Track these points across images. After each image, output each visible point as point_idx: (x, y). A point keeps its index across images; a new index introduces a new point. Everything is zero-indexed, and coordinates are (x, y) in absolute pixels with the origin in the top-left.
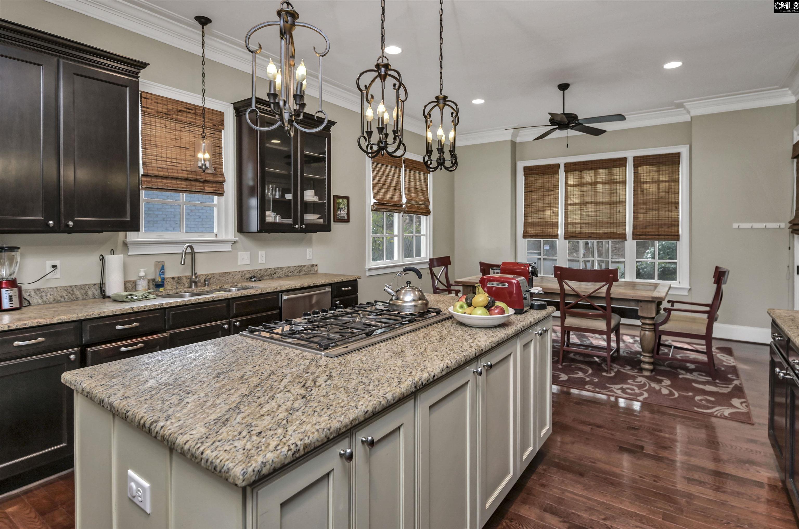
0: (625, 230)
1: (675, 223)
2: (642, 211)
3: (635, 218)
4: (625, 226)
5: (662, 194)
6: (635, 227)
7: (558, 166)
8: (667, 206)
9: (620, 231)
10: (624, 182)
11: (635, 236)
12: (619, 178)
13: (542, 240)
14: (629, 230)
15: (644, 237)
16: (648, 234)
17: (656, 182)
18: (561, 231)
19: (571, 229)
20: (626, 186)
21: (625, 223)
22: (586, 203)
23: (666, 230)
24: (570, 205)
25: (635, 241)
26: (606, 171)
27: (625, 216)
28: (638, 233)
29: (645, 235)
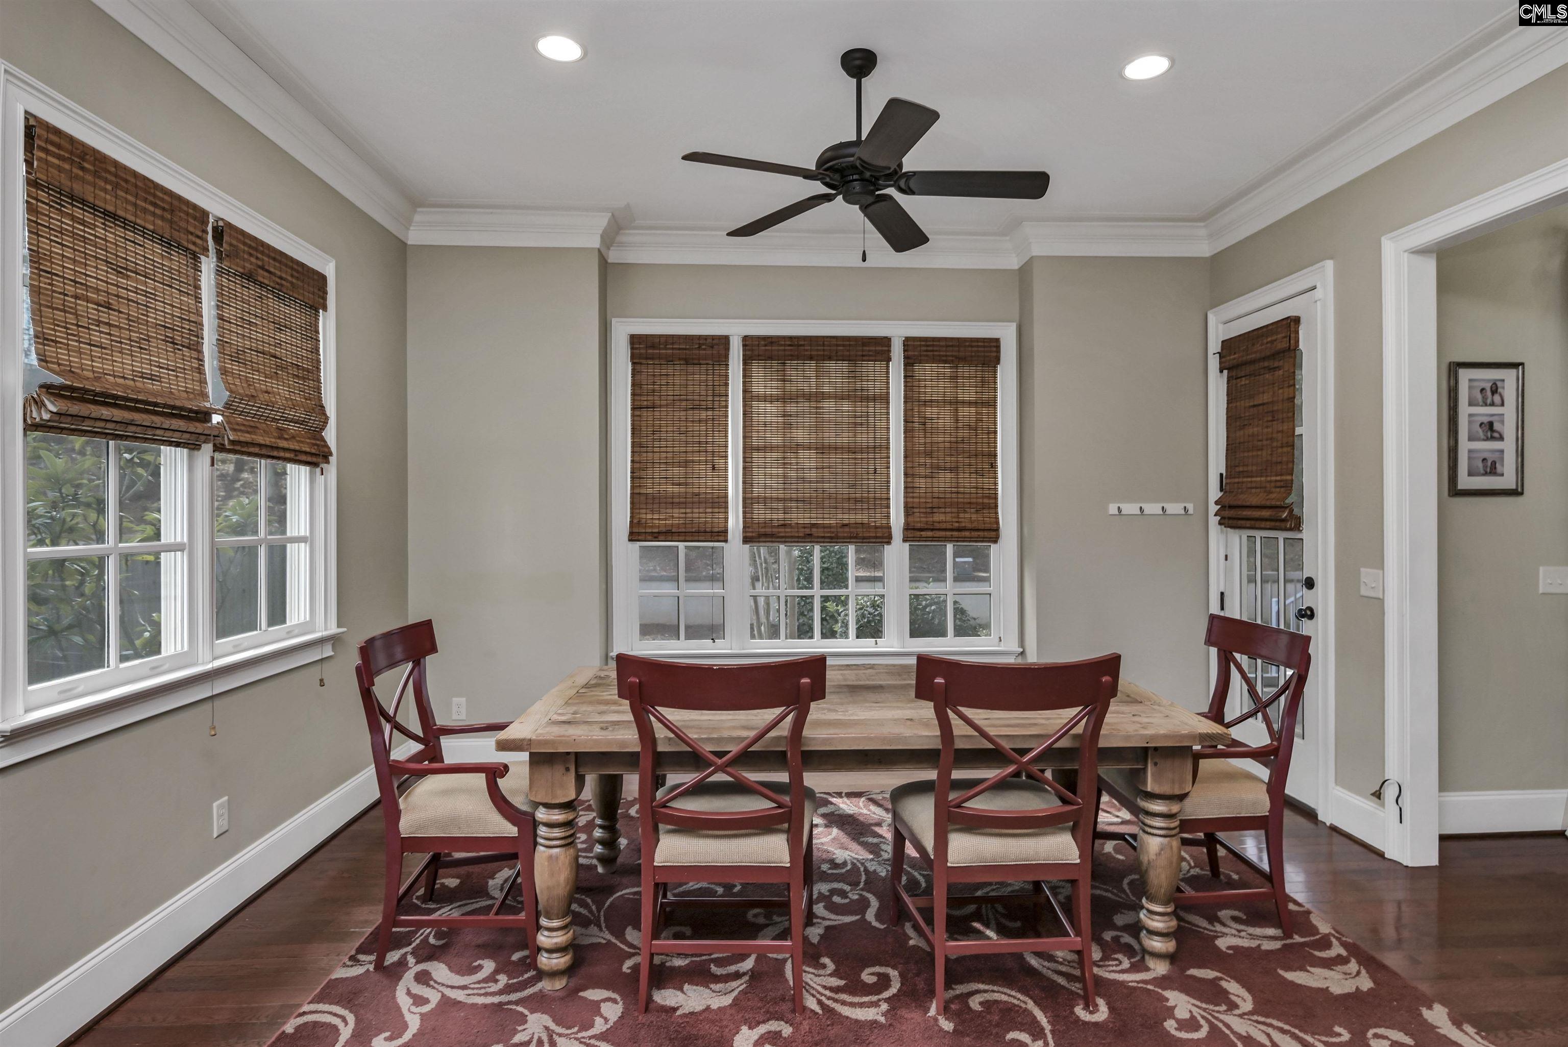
0: (888, 517)
1: (989, 503)
2: (922, 471)
3: (909, 489)
4: (888, 507)
5: (964, 433)
6: (909, 509)
7: (723, 342)
8: (973, 461)
9: (877, 519)
10: (885, 399)
11: (911, 532)
12: (873, 387)
13: (681, 545)
14: (897, 518)
15: (930, 534)
16: (937, 526)
17: (950, 403)
18: (735, 521)
19: (760, 514)
20: (888, 408)
21: (888, 499)
22: (798, 447)
23: (974, 516)
24: (758, 449)
25: (907, 545)
26: (844, 366)
27: (888, 482)
28: (918, 526)
29: (932, 530)
